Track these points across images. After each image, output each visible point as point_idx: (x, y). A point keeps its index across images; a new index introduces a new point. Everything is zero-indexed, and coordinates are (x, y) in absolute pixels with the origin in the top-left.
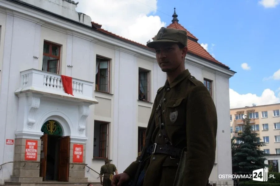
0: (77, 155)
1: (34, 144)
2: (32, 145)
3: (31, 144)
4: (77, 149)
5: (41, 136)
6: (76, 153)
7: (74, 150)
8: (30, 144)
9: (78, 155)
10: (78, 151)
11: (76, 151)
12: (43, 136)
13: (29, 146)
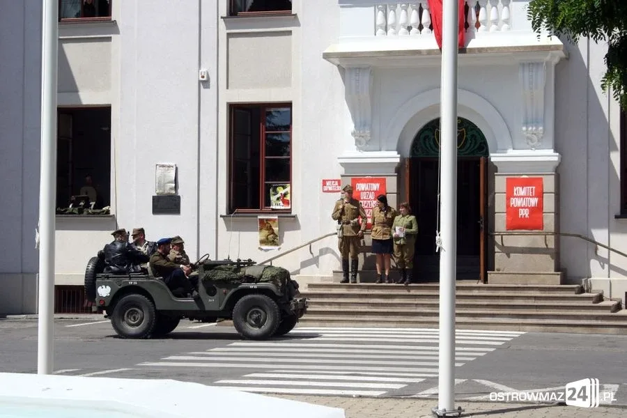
0: (518, 208)
1: (376, 186)
2: (370, 191)
3: (367, 189)
4: (520, 191)
5: (396, 165)
6: (516, 202)
7: (510, 195)
8: (363, 189)
9: (524, 208)
10: (523, 197)
11: (514, 197)
12: (398, 163)
13: (359, 192)
